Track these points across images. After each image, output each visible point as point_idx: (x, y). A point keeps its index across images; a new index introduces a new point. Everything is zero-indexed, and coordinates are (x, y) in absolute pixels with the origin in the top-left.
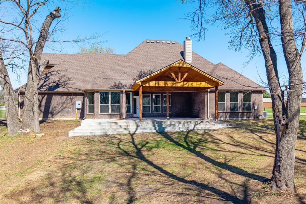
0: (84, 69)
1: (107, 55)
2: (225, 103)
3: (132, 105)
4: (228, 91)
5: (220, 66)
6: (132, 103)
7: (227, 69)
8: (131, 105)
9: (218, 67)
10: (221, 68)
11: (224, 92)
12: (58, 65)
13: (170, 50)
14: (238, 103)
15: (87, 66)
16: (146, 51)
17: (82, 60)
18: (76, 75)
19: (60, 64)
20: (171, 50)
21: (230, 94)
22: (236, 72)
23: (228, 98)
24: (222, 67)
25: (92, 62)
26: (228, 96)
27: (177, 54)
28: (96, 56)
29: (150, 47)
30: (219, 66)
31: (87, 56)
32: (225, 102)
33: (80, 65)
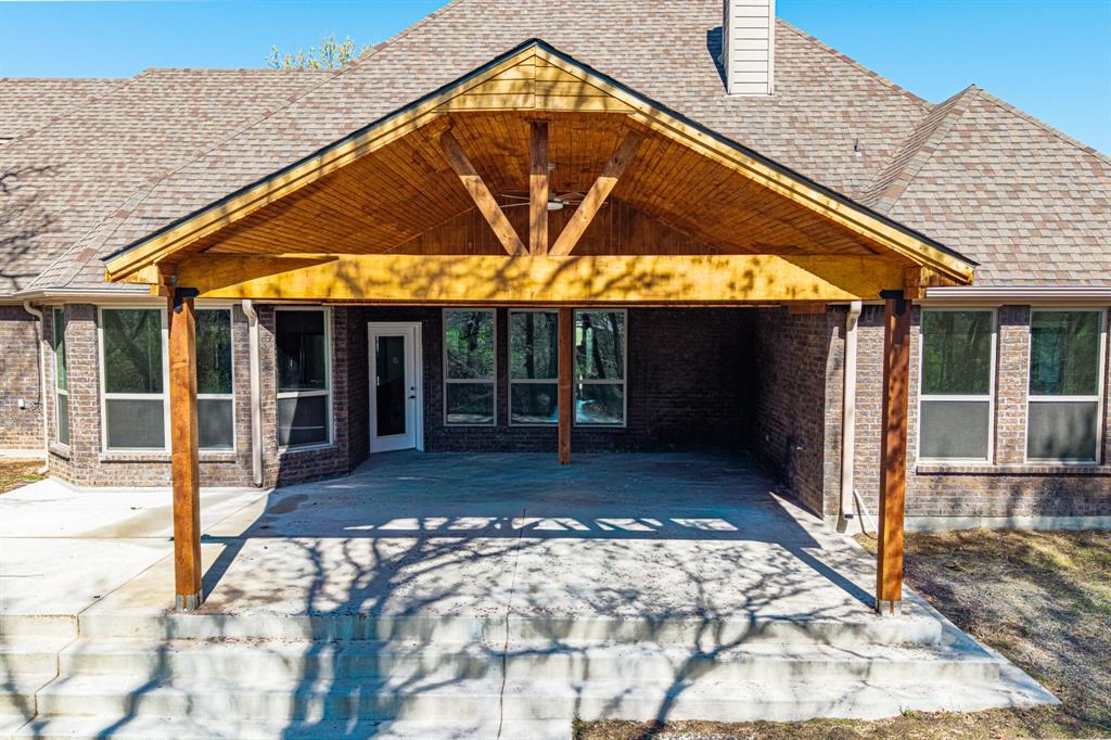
0: (147, 161)
1: (301, 75)
2: (990, 398)
3: (338, 393)
4: (1014, 311)
5: (968, 114)
6: (338, 382)
7: (1015, 135)
8: (329, 391)
9: (949, 121)
10: (972, 127)
11: (989, 314)
12: (20, 138)
13: (642, 21)
14: (1099, 398)
15: (170, 140)
16: (486, 36)
17: (157, 110)
18: (87, 194)
19: (32, 132)
20: (650, 20)
21: (1034, 331)
22: (1089, 151)
23: (1012, 360)
24: (982, 117)
25: (210, 119)
26: (1013, 347)
27: (686, 43)
28: (241, 83)
29: (517, 13)
30: (960, 113)
31: (193, 84)
32: (986, 392)
33: (133, 138)
